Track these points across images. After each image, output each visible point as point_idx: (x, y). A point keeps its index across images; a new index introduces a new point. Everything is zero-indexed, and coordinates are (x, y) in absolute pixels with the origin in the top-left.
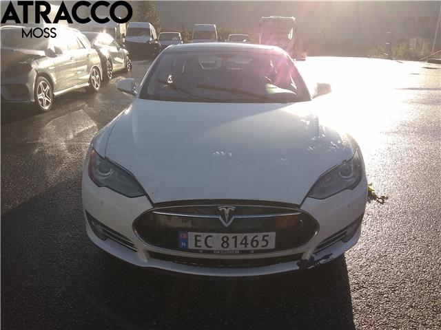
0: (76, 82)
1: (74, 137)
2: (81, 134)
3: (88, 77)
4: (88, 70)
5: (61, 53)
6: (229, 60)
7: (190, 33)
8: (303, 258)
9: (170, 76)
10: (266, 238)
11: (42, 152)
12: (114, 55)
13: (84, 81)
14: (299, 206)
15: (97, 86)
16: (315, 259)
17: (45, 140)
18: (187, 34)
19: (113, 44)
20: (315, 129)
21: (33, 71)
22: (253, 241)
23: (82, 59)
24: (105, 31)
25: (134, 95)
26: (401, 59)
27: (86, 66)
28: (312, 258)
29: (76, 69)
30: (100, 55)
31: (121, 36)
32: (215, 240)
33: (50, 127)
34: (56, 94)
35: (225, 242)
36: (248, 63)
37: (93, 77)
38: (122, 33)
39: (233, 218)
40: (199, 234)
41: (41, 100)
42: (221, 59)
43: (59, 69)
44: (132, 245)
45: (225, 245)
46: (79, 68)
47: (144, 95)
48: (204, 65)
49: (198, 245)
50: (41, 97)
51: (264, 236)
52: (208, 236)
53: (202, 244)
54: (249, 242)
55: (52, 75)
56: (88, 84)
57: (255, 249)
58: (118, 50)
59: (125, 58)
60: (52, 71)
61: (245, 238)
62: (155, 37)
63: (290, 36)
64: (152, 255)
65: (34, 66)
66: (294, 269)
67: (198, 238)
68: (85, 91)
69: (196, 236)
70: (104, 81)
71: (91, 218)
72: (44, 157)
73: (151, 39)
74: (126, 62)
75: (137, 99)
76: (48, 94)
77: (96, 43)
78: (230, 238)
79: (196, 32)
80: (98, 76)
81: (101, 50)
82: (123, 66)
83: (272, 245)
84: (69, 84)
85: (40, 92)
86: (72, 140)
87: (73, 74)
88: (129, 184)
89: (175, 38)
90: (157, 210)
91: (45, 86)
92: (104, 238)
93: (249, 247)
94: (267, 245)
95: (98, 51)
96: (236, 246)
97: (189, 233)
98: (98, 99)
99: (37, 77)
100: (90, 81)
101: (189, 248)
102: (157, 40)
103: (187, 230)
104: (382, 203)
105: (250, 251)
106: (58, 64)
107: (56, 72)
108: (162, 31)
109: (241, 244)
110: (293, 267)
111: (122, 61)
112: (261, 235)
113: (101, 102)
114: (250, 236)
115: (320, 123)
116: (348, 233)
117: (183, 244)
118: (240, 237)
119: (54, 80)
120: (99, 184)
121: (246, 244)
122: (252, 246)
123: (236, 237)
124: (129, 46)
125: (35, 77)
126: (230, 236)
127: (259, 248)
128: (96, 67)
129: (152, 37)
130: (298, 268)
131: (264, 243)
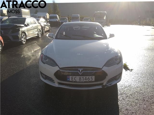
0: (33, 34)
1: (34, 52)
2: (36, 51)
3: (37, 33)
4: (37, 31)
5: (29, 25)
6: (82, 27)
7: (71, 18)
8: (103, 85)
9: (64, 32)
10: (92, 78)
11: (24, 56)
12: (45, 25)
13: (36, 34)
14: (101, 69)
15: (40, 36)
16: (107, 85)
17: (25, 53)
18: (70, 18)
19: (45, 22)
20: (107, 47)
21: (20, 31)
22: (88, 79)
23: (35, 27)
24: (42, 18)
25: (53, 38)
26: (144, 25)
27: (37, 29)
28: (106, 85)
29: (33, 30)
30: (41, 26)
31: (47, 19)
32: (77, 78)
33: (26, 49)
34: (27, 38)
35: (80, 79)
36: (89, 28)
37: (39, 33)
38: (48, 18)
39: (83, 72)
40: (73, 76)
41: (23, 40)
42: (80, 27)
43: (28, 30)
44: (54, 81)
45: (80, 80)
46: (34, 30)
47: (56, 38)
48: (75, 28)
49: (73, 80)
50: (23, 39)
51: (91, 77)
52: (75, 77)
53: (73, 79)
54: (87, 79)
55: (26, 32)
56: (37, 35)
57: (89, 81)
58: (47, 24)
59: (49, 26)
60: (26, 31)
61: (86, 77)
62: (59, 19)
63: (105, 18)
64: (59, 83)
65: (21, 30)
66: (101, 87)
67: (73, 78)
68: (36, 37)
69: (72, 77)
70: (42, 34)
71: (41, 73)
72: (25, 58)
73: (57, 20)
74: (49, 28)
75: (55, 39)
76: (25, 39)
77: (40, 22)
78: (82, 78)
79: (72, 17)
80: (40, 33)
81: (41, 24)
82: (48, 29)
83: (94, 80)
84: (31, 35)
85: (22, 38)
86: (33, 53)
87: (33, 32)
88: (53, 63)
89: (66, 19)
90: (61, 70)
91: (24, 36)
92: (45, 79)
93: (87, 80)
94: (92, 80)
95: (40, 24)
96: (83, 80)
97: (70, 76)
98: (40, 40)
99: (22, 33)
100: (38, 34)
101: (70, 80)
102: (59, 20)
103: (69, 75)
104: (131, 71)
105: (87, 81)
106: (28, 29)
107: (27, 31)
108: (61, 17)
109: (85, 79)
110: (100, 87)
111: (48, 27)
112: (90, 77)
113: (41, 41)
114: (87, 77)
115: (109, 46)
116: (117, 78)
117: (68, 79)
118: (84, 77)
119: (27, 34)
120: (44, 63)
121: (86, 79)
122: (88, 80)
123: (83, 77)
124: (50, 22)
125: (21, 33)
126: (82, 77)
127: (90, 81)
128: (40, 30)
129: (58, 19)
130: (102, 87)
131: (91, 79)
